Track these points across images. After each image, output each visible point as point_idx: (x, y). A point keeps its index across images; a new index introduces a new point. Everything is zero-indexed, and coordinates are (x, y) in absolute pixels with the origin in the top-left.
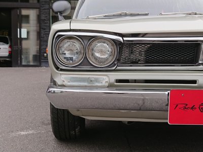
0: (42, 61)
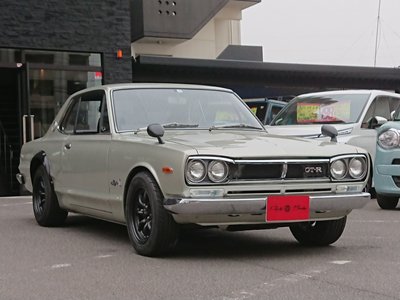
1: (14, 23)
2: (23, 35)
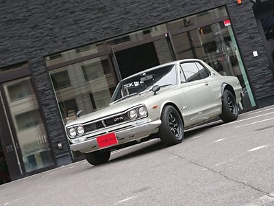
0: (57, 157)
1: (156, 6)
2: (165, 12)
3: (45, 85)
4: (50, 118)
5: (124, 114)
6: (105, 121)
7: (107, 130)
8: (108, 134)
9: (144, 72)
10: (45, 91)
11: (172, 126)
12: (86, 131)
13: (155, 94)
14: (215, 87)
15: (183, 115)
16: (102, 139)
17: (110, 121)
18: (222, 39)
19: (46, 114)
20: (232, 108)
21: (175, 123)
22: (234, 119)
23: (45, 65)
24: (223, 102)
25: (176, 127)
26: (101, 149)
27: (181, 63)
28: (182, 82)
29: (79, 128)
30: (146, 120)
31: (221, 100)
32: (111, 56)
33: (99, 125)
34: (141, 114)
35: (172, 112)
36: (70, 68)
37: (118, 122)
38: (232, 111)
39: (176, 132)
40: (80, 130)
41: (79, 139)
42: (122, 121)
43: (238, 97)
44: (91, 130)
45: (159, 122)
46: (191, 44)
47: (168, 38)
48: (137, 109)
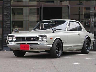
0: (4, 46)
3: (8, 12)
4: (6, 28)
5: (36, 38)
6: (26, 38)
7: (26, 42)
8: (26, 45)
9: (52, 20)
10: (7, 15)
11: (57, 49)
12: (16, 40)
13: (53, 32)
14: (83, 36)
15: (64, 45)
16: (23, 46)
17: (29, 39)
18: (93, 14)
19: (4, 26)
20: (88, 48)
21: (59, 48)
22: (87, 53)
23: (10, 3)
24: (84, 44)
25: (59, 50)
26: (21, 50)
27: (70, 21)
28: (68, 30)
29: (14, 37)
30: (45, 43)
31: (83, 43)
32: (41, 8)
33: (23, 39)
34: (44, 40)
35: (59, 43)
36: (24, 8)
37: (32, 40)
38: (87, 49)
39: (58, 53)
40: (14, 39)
41: (13, 42)
42: (34, 40)
43: (92, 43)
44: (19, 40)
45: (51, 46)
46: (79, 12)
47: (68, 7)
48: (43, 37)
